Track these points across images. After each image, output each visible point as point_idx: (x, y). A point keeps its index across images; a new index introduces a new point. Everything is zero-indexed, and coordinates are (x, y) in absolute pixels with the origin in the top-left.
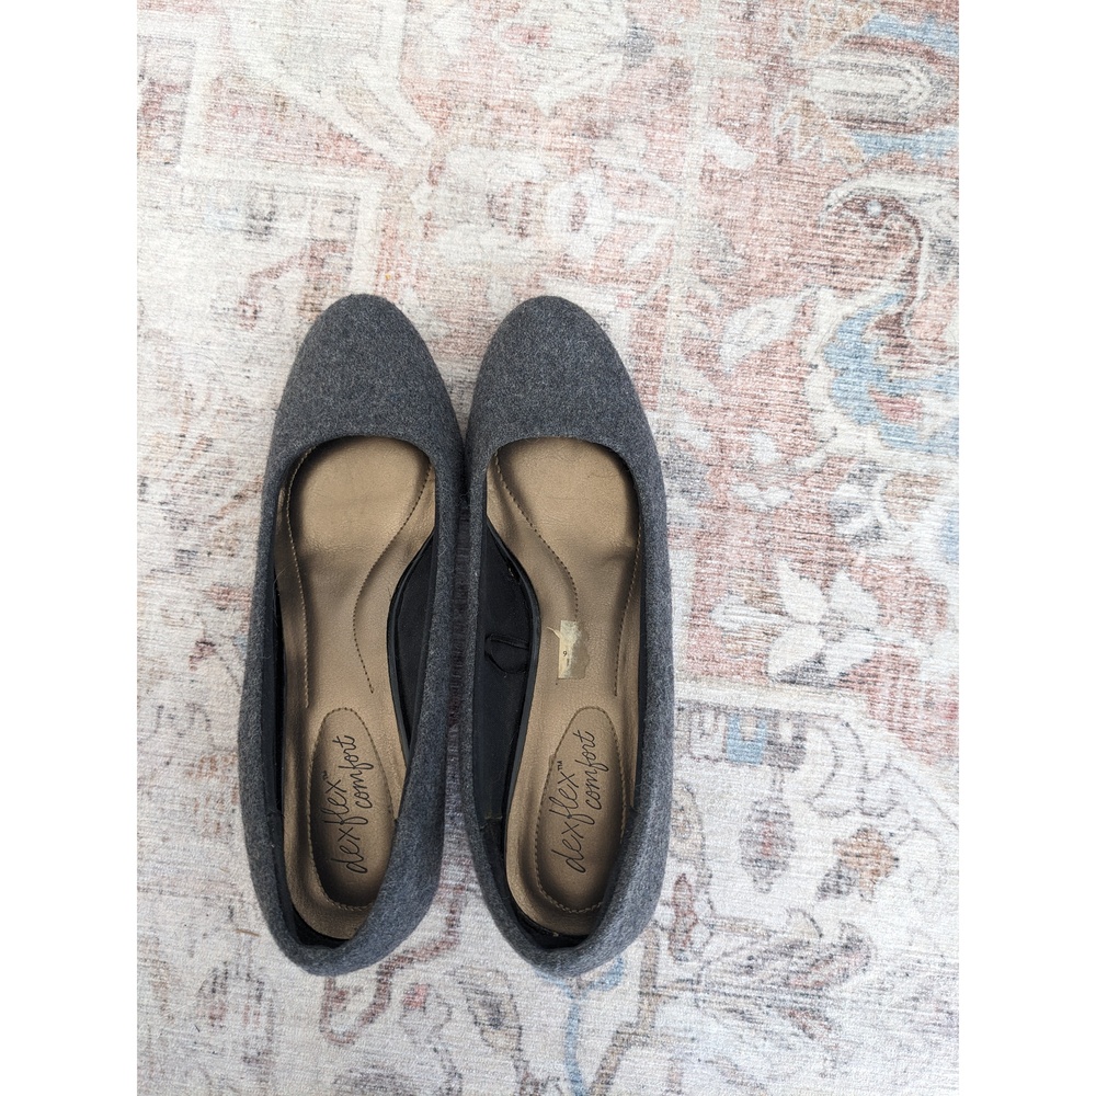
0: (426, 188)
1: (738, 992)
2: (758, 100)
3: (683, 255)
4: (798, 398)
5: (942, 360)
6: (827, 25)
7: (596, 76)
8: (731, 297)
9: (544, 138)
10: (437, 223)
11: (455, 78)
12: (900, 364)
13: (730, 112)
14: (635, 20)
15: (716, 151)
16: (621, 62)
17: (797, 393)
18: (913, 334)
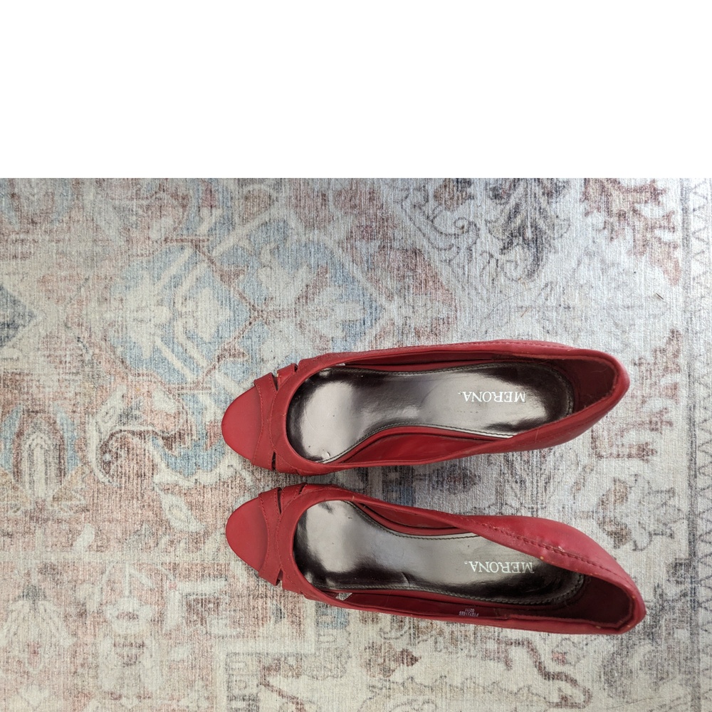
0: (124, 700)
1: (535, 486)
2: (55, 526)
3: (145, 557)
4: (215, 488)
5: (185, 413)
6: (10, 492)
7: (52, 615)
8: (164, 529)
9: (89, 639)
10: (142, 692)
11: (61, 691)
12: (190, 435)
13: (64, 540)
14: (19, 597)
15: (86, 544)
16: (43, 602)
17: (211, 489)
18: (173, 430)
